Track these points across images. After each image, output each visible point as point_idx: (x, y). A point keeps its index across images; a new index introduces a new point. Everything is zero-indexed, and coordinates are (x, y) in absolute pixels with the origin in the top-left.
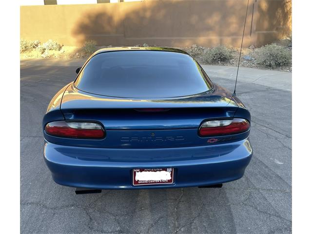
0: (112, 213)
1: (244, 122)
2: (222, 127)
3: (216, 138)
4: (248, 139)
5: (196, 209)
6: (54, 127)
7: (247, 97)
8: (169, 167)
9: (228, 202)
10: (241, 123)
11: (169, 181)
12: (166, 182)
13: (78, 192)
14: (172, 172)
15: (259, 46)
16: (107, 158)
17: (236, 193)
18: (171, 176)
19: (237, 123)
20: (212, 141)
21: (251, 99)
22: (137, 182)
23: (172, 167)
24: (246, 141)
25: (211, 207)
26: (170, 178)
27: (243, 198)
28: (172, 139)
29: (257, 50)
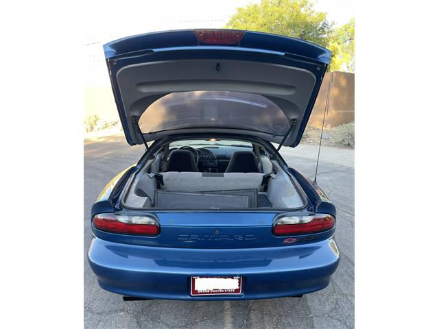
0: (168, 323)
1: (328, 218)
2: (301, 225)
3: (294, 238)
4: (334, 238)
5: (270, 322)
6: (104, 219)
7: (327, 178)
8: (236, 275)
9: (310, 312)
10: (325, 219)
11: (237, 291)
12: (233, 292)
13: (125, 299)
14: (239, 280)
15: (336, 125)
16: (162, 259)
17: (320, 301)
18: (239, 285)
19: (319, 219)
20: (290, 240)
21: (331, 181)
22: (196, 292)
23: (240, 275)
24: (332, 241)
25: (290, 320)
26: (238, 287)
27: (328, 308)
28: (240, 238)
29: (334, 129)
